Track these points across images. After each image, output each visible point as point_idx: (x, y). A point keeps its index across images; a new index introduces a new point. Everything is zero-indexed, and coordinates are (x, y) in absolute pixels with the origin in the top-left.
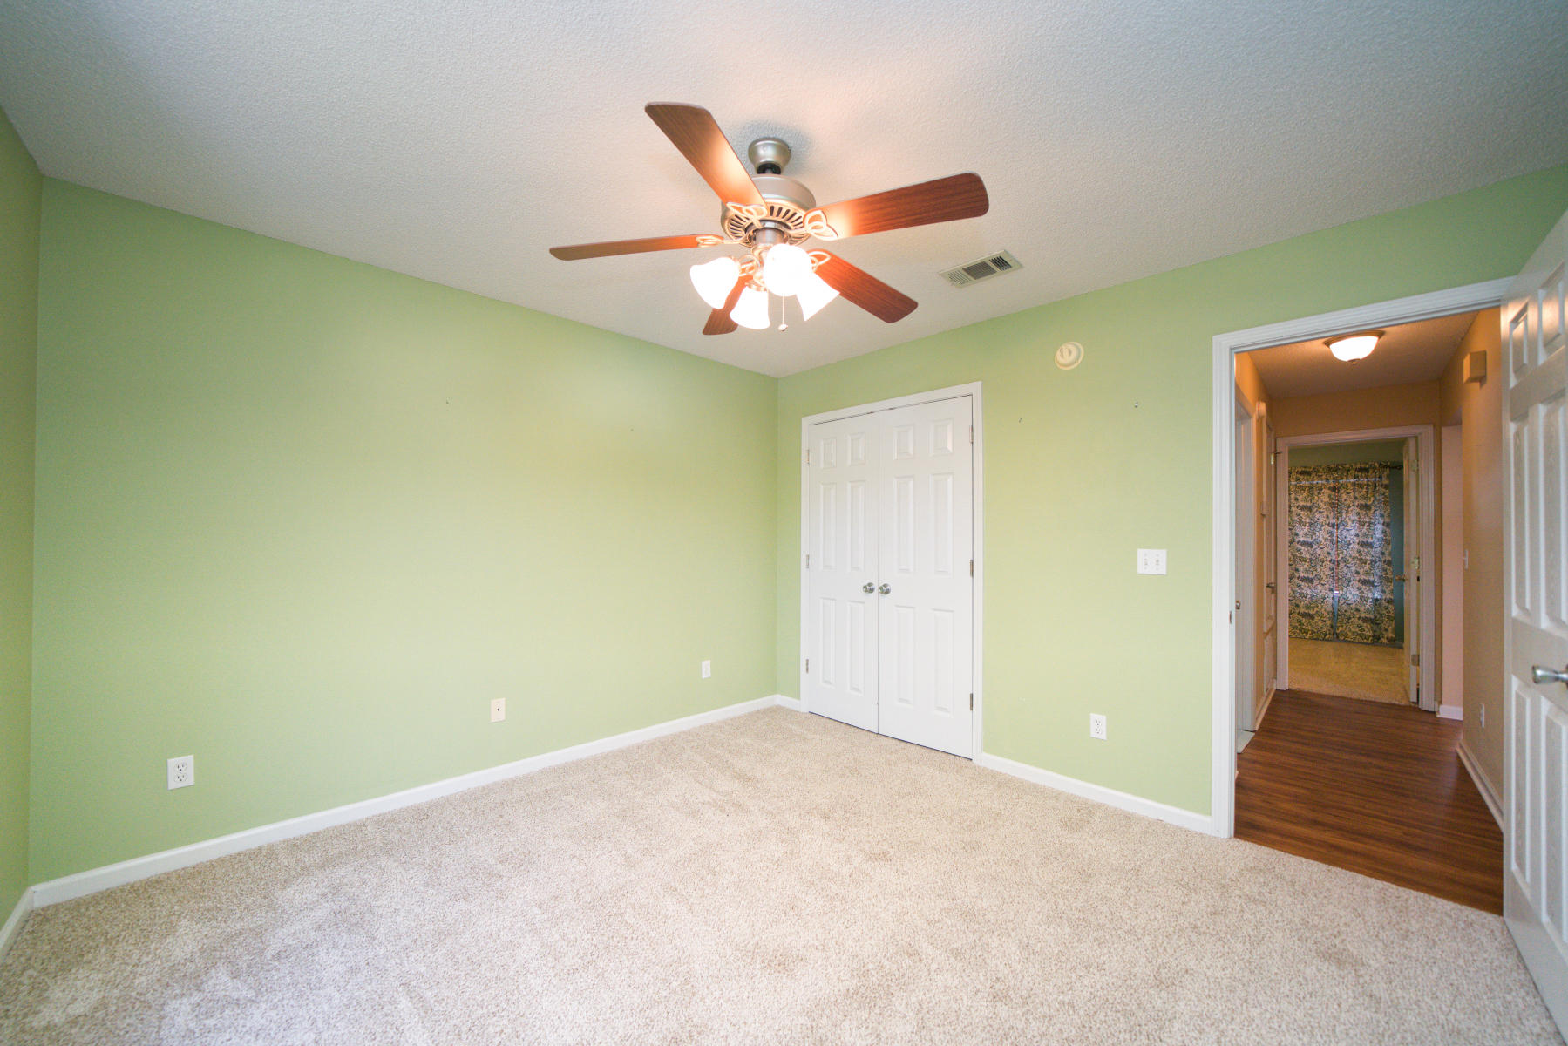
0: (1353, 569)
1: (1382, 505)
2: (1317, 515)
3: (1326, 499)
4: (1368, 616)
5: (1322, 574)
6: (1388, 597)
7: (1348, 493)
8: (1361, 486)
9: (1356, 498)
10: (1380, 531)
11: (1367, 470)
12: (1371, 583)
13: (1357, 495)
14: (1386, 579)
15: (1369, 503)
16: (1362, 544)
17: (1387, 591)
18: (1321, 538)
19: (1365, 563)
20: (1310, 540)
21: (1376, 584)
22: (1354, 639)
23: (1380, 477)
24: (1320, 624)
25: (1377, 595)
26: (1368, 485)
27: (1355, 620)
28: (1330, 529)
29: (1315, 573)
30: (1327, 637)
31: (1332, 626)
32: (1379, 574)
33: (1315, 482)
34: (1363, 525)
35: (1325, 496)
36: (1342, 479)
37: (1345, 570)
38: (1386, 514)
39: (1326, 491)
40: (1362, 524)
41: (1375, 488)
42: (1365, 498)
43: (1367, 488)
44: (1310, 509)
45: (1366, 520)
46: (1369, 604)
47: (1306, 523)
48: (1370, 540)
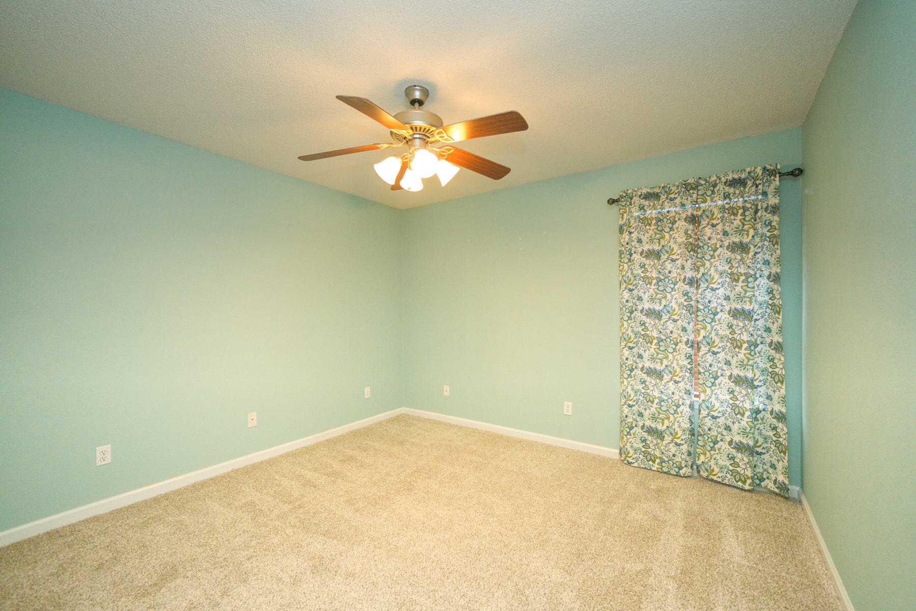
0: (721, 356)
1: (766, 243)
2: (669, 266)
3: (681, 238)
4: (744, 441)
5: (674, 365)
6: (777, 408)
7: (713, 226)
8: (733, 211)
9: (725, 233)
10: (763, 291)
11: (741, 182)
12: (749, 383)
13: (727, 229)
14: (773, 375)
15: (746, 240)
16: (736, 314)
17: (775, 397)
18: (673, 304)
19: (740, 348)
20: (658, 307)
21: (756, 383)
22: (724, 478)
23: (765, 194)
24: (673, 449)
25: (758, 403)
26: (745, 209)
27: (724, 446)
28: (687, 288)
29: (665, 362)
30: (682, 472)
31: (689, 454)
32: (762, 365)
33: (665, 211)
34: (737, 281)
35: (679, 236)
36: (705, 201)
37: (710, 358)
38: (772, 260)
39: (681, 224)
40: (734, 278)
41: (756, 212)
42: (740, 231)
43: (743, 214)
44: (657, 255)
45: (742, 270)
46: (745, 419)
47: (652, 278)
48: (747, 307)
